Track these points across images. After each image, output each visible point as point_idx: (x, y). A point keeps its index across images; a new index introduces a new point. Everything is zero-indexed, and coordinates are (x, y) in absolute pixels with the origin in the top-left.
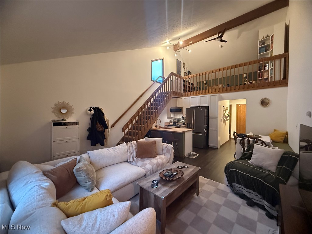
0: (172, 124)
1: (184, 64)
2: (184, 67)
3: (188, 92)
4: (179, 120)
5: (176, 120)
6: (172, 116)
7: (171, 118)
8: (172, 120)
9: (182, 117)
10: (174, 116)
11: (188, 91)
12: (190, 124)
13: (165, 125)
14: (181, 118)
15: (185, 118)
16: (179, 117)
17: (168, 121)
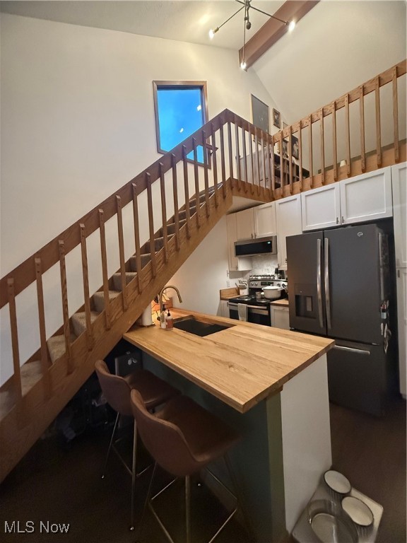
0: (244, 292)
1: (276, 113)
2: (277, 123)
3: (293, 182)
4: (267, 281)
5: (257, 280)
6: (242, 266)
7: (243, 273)
8: (245, 280)
9: (277, 271)
10: (252, 267)
11: (293, 178)
12: (309, 300)
13: (221, 299)
14: (274, 274)
15: (286, 276)
16: (267, 269)
17: (233, 283)
